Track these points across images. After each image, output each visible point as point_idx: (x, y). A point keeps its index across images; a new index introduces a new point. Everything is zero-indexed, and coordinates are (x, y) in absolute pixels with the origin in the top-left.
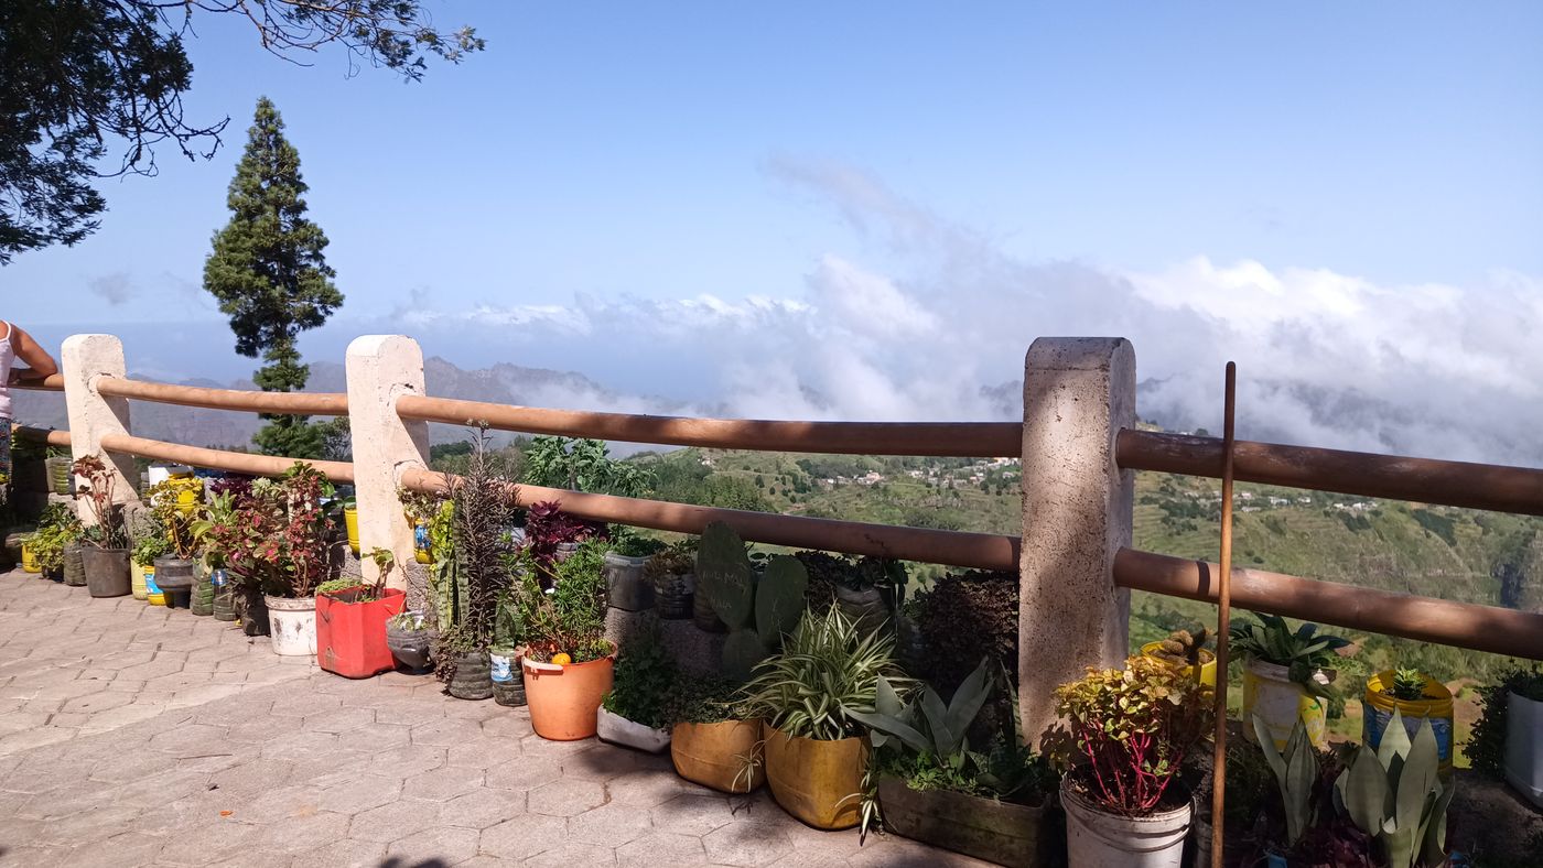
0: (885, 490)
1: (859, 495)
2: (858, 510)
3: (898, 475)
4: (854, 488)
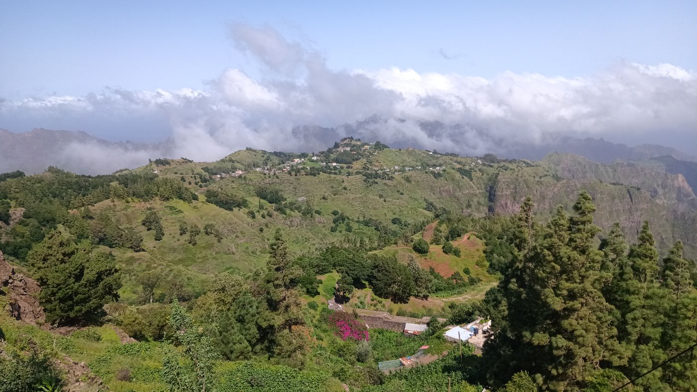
0: (245, 178)
1: (233, 181)
2: (233, 188)
3: (250, 171)
4: (230, 178)
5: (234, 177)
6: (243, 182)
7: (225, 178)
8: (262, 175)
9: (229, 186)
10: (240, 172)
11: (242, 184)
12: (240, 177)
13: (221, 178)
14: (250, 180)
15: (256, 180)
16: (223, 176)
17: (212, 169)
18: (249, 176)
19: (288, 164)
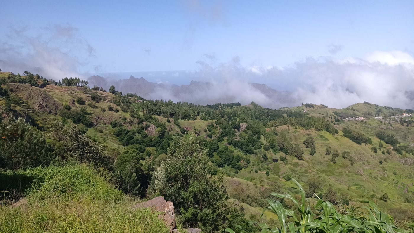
0: (366, 123)
1: (356, 124)
2: (356, 128)
3: (370, 118)
4: (355, 121)
5: (358, 121)
6: (364, 125)
7: (351, 120)
8: (379, 122)
9: (353, 127)
10: (363, 118)
11: (363, 127)
12: (362, 121)
13: (349, 120)
14: (369, 124)
15: (374, 125)
16: (350, 119)
17: (339, 114)
18: (369, 122)
19: (398, 117)
